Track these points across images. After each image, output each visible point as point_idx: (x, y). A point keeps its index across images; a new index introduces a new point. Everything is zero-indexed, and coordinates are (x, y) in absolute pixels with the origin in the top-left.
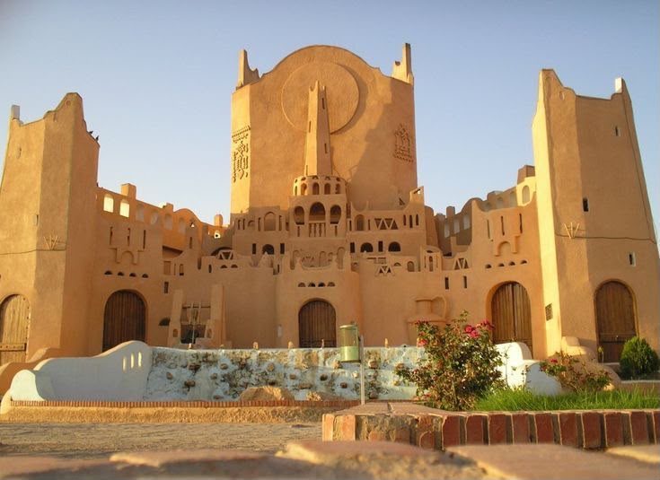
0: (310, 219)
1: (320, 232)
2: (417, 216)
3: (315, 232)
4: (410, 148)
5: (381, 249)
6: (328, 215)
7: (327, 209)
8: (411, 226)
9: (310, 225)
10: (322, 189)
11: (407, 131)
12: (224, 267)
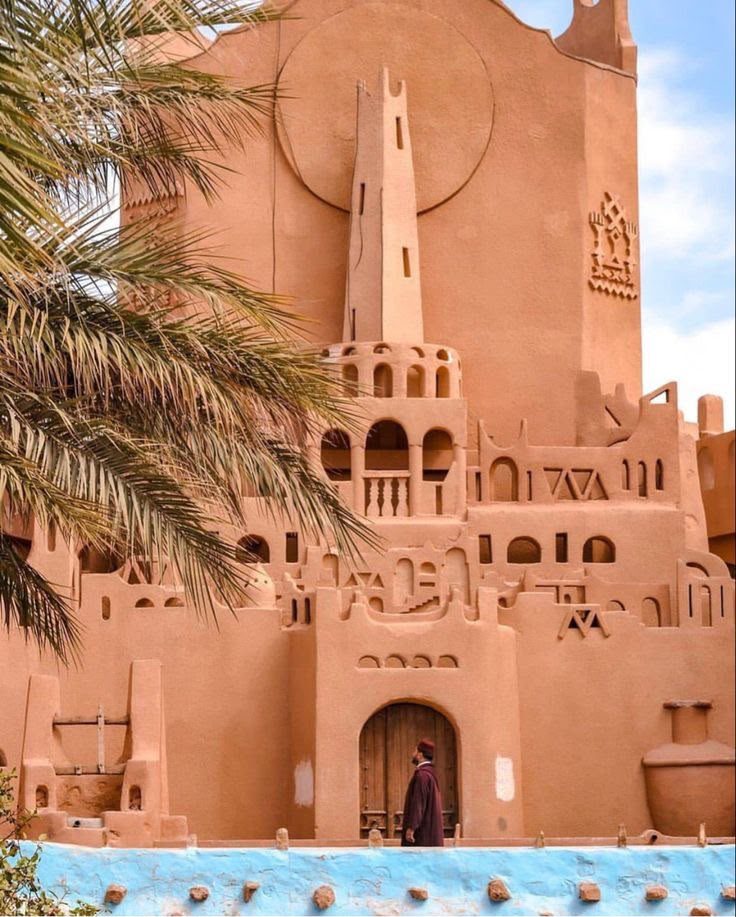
0: (368, 467)
1: (395, 502)
2: (659, 462)
3: (381, 502)
4: (631, 260)
5: (562, 556)
6: (417, 455)
7: (416, 436)
8: (643, 493)
9: (368, 482)
10: (401, 382)
11: (622, 214)
12: (143, 603)
